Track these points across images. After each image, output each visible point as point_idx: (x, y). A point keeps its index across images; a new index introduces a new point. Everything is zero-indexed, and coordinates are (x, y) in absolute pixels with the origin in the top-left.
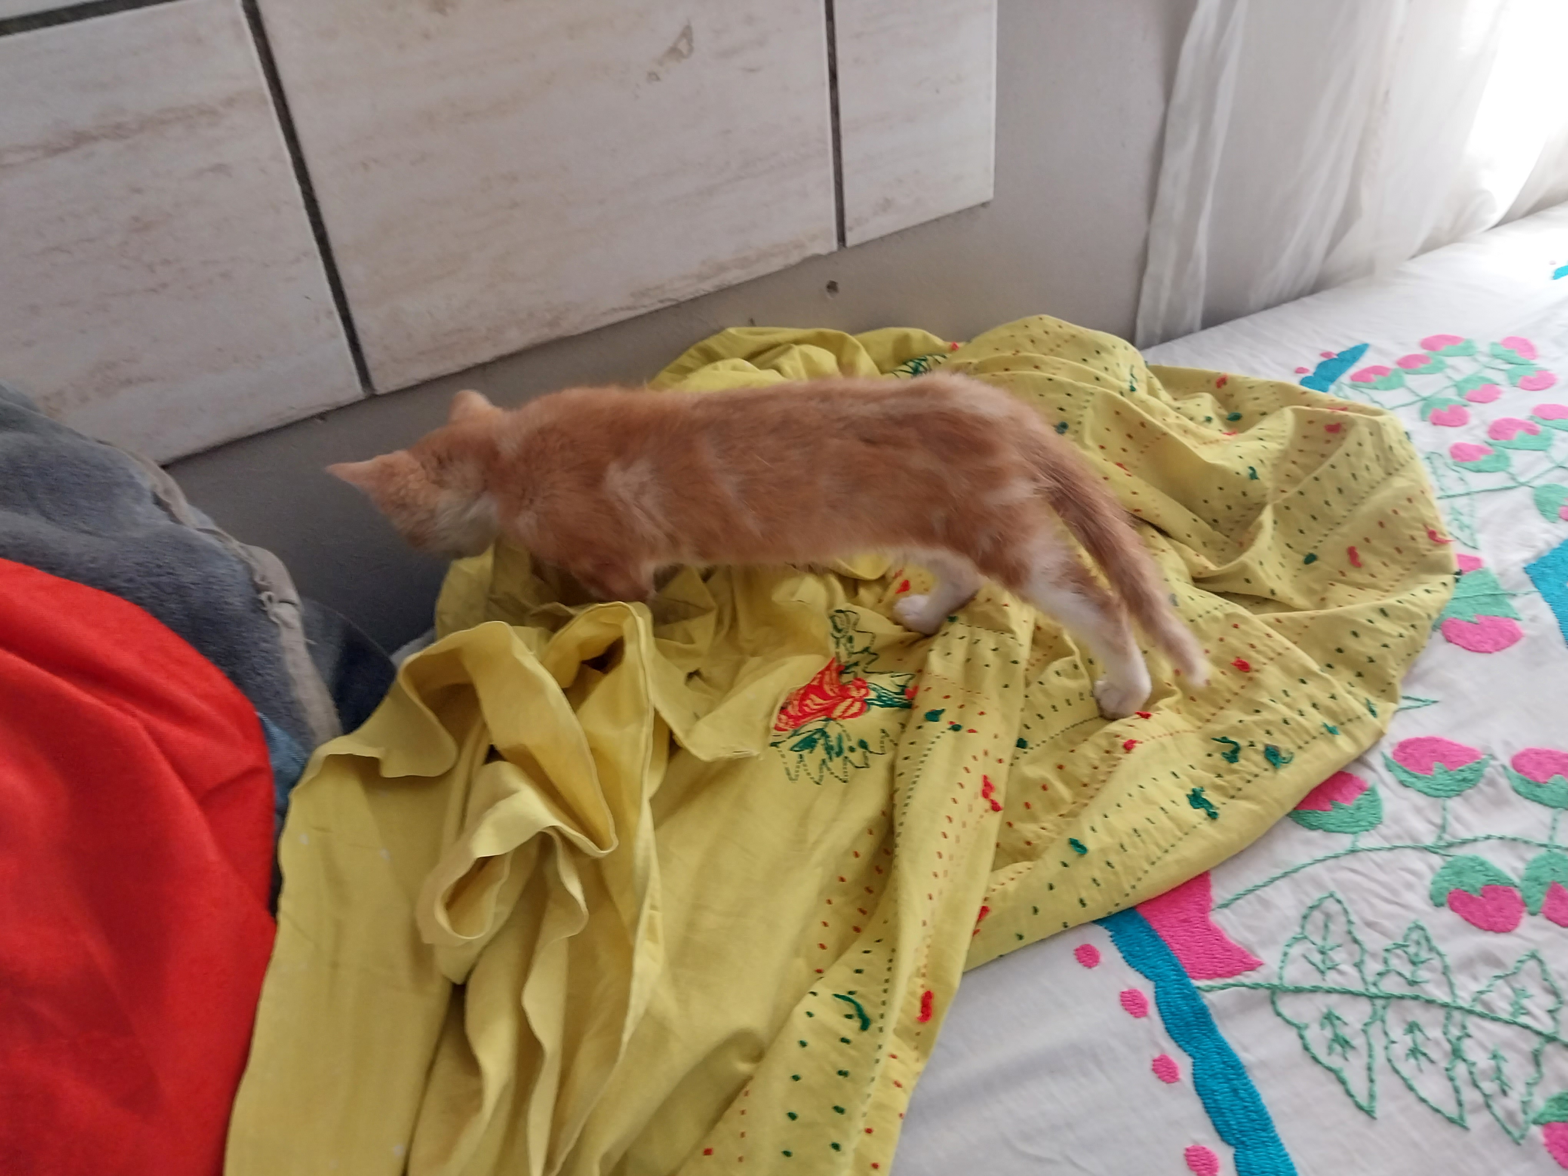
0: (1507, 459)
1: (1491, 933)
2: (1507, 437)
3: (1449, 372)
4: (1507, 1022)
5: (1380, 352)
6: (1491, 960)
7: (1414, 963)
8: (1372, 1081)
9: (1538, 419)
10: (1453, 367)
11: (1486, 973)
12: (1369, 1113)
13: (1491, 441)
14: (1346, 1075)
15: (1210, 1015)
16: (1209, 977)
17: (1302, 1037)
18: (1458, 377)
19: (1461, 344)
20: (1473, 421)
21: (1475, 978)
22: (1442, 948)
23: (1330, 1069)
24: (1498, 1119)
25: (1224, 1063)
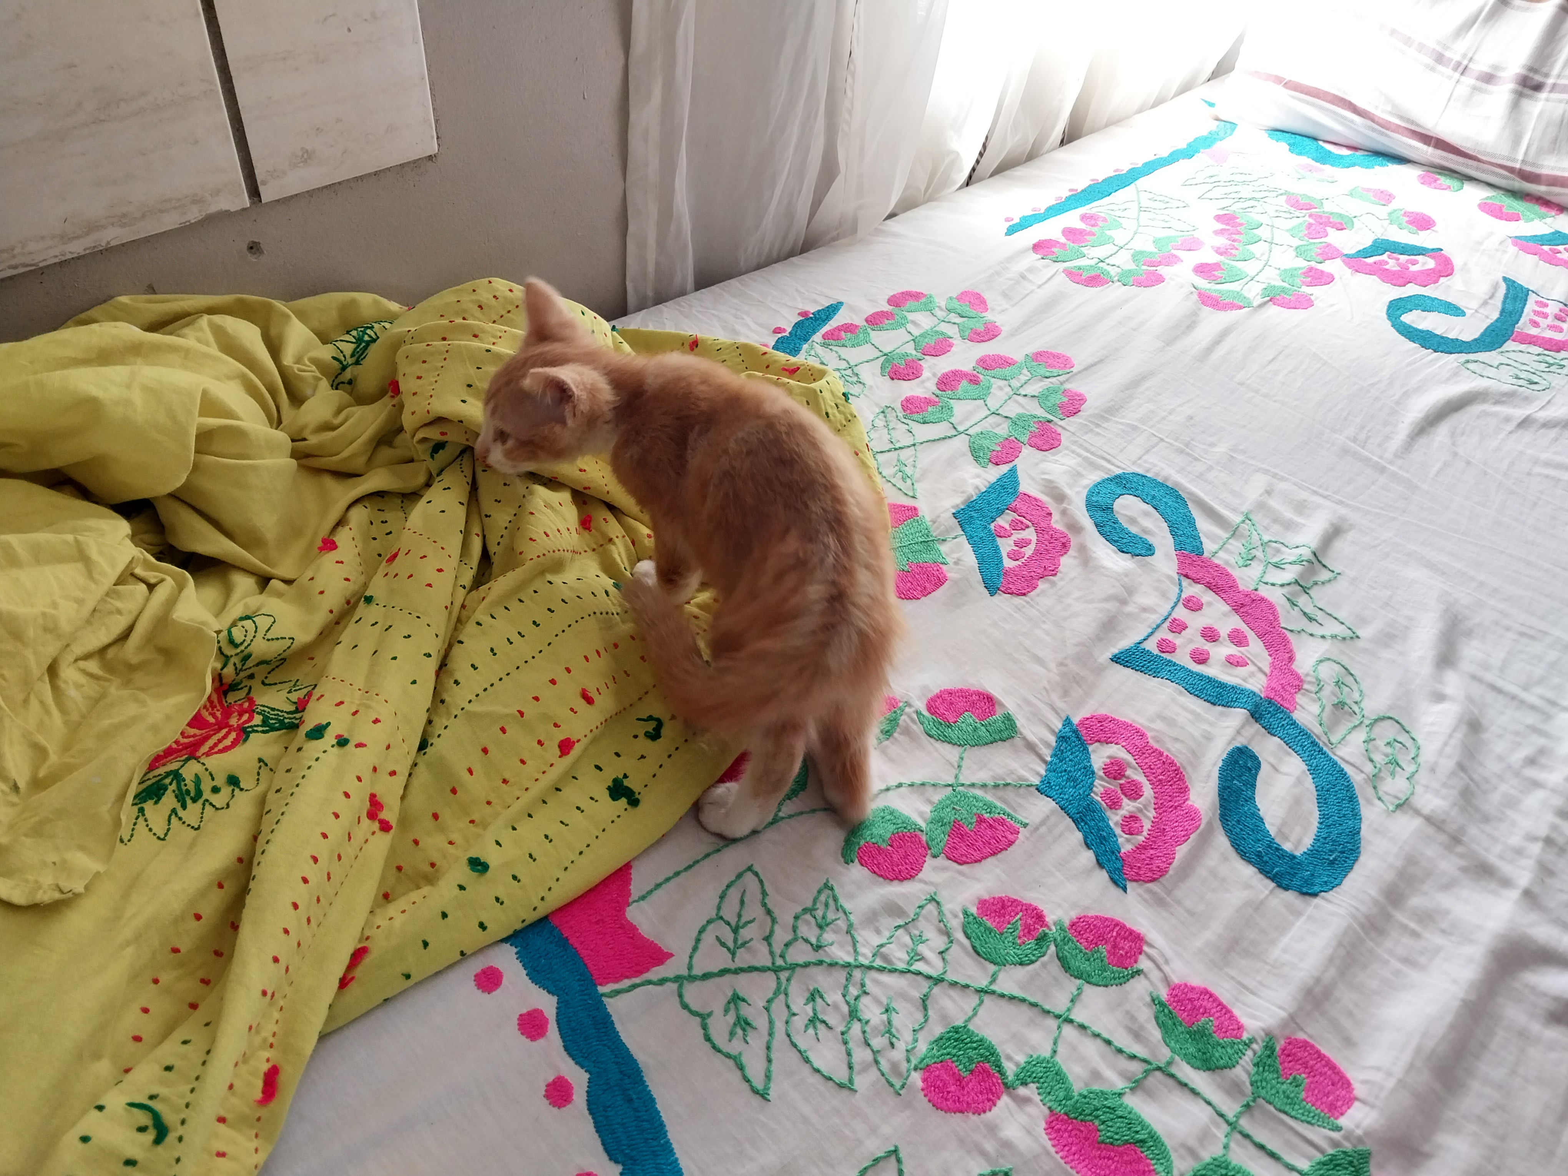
0: (950, 409)
1: (896, 882)
2: (953, 388)
3: (910, 327)
4: (902, 972)
5: (852, 309)
6: (893, 909)
7: (820, 927)
8: (769, 1061)
9: (981, 369)
10: (914, 323)
11: (888, 923)
12: (763, 1095)
13: (938, 392)
14: (744, 1060)
15: (612, 1023)
16: (617, 980)
17: (705, 1027)
18: (916, 332)
19: (924, 300)
20: (926, 374)
21: (878, 932)
22: (847, 906)
23: (728, 1056)
24: (883, 1075)
25: (621, 1072)
